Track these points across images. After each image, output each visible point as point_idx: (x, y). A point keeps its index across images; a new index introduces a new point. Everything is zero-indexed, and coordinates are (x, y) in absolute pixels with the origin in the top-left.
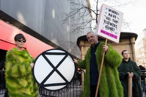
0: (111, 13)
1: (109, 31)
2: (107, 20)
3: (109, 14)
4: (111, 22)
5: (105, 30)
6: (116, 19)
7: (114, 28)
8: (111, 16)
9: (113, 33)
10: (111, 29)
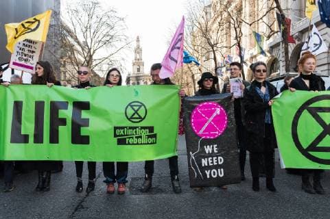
0: (26, 43)
1: (23, 62)
2: (21, 51)
3: (24, 44)
4: (26, 52)
5: (18, 62)
6: (33, 49)
7: (29, 59)
8: (27, 46)
9: (28, 64)
10: (26, 60)
